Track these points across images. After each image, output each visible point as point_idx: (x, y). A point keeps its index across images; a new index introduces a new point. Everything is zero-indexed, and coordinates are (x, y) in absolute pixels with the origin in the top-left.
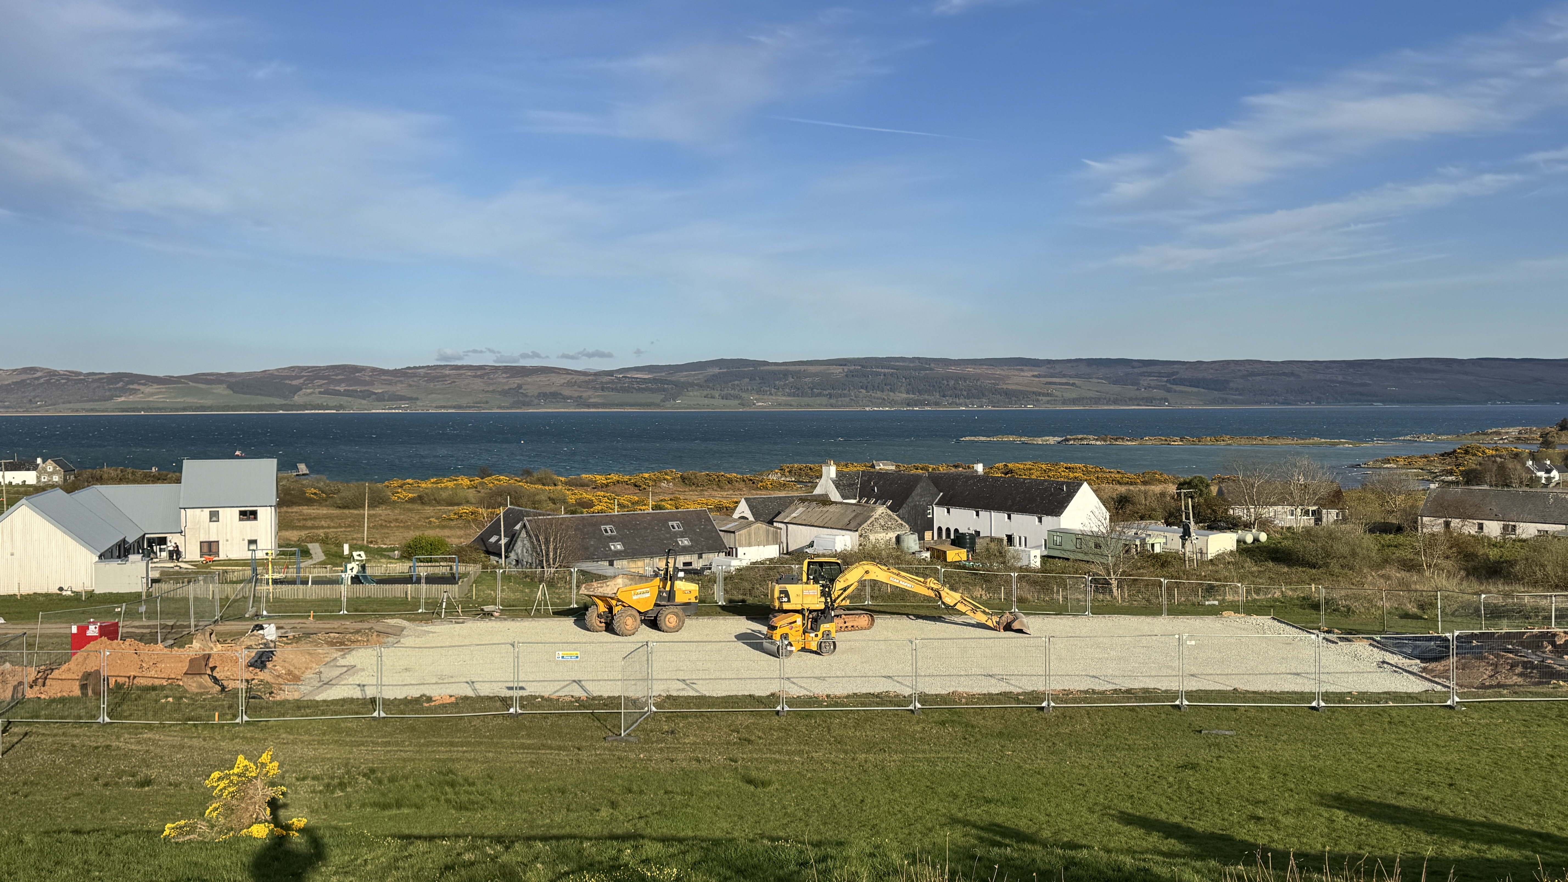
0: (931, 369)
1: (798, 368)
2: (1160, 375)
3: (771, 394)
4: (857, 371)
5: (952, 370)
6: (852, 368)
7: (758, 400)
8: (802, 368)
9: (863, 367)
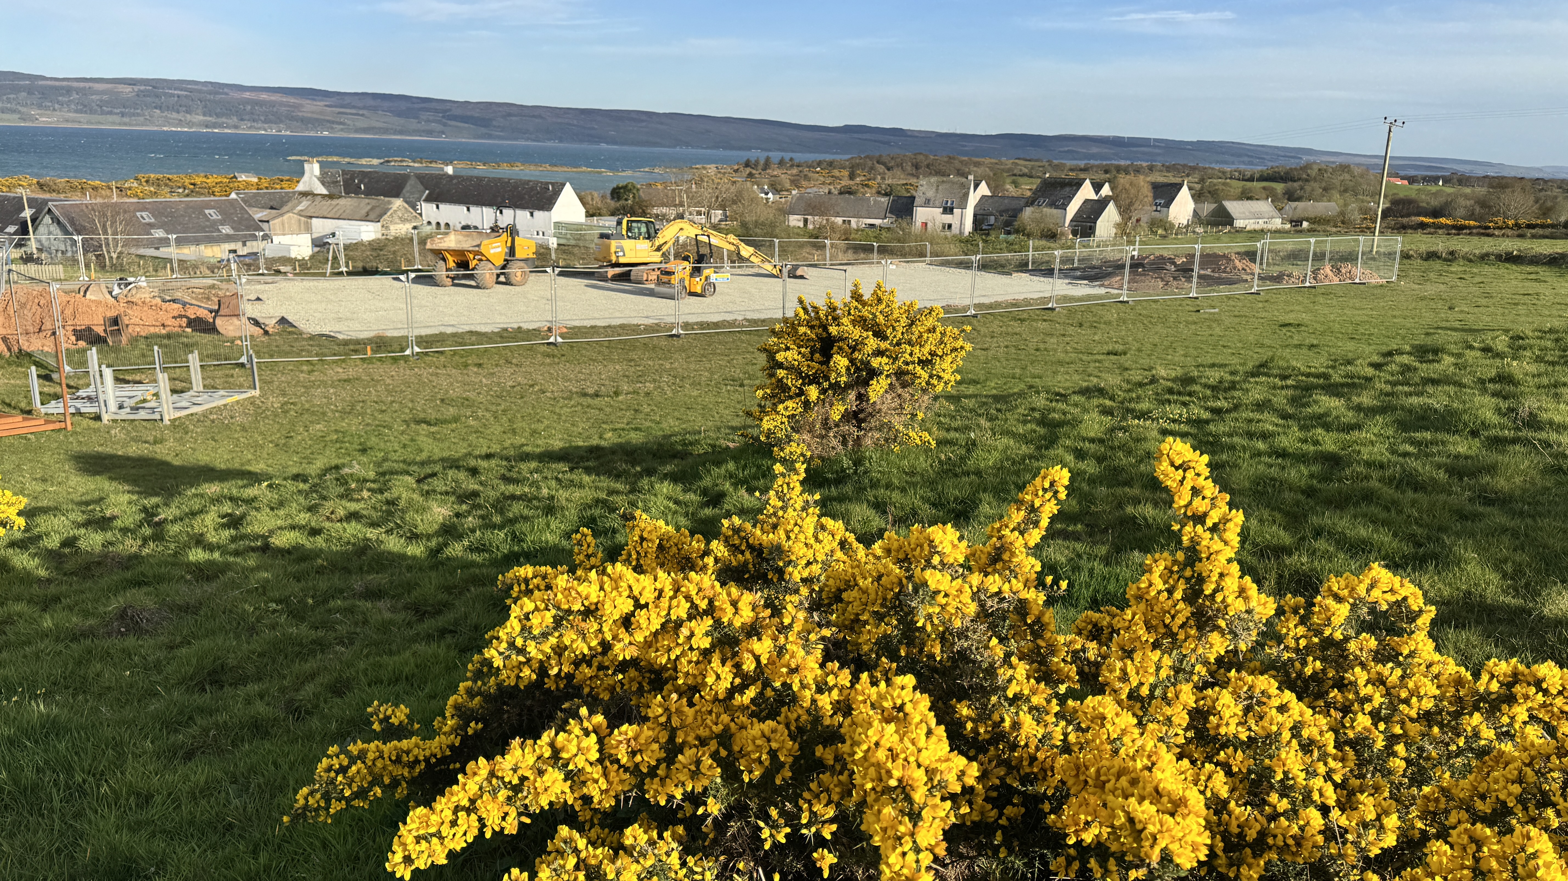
0: (227, 94)
1: (82, 85)
2: (436, 111)
3: (54, 110)
4: (148, 91)
5: (247, 95)
6: (142, 88)
7: (41, 115)
8: (87, 85)
9: (154, 87)
